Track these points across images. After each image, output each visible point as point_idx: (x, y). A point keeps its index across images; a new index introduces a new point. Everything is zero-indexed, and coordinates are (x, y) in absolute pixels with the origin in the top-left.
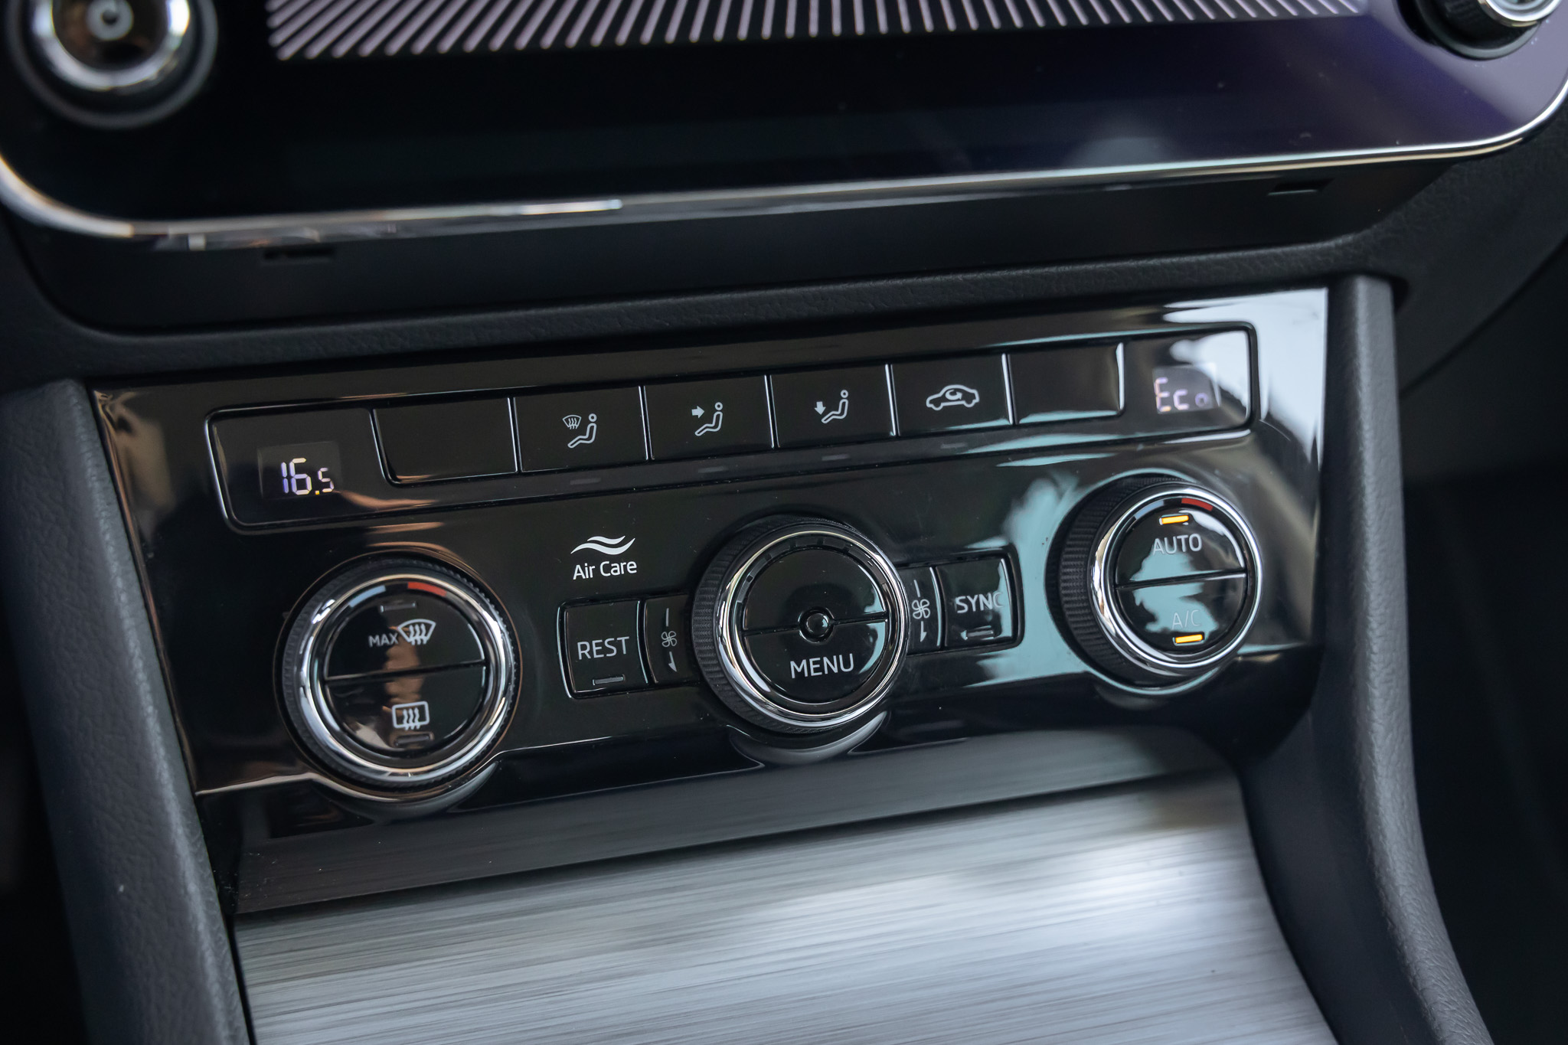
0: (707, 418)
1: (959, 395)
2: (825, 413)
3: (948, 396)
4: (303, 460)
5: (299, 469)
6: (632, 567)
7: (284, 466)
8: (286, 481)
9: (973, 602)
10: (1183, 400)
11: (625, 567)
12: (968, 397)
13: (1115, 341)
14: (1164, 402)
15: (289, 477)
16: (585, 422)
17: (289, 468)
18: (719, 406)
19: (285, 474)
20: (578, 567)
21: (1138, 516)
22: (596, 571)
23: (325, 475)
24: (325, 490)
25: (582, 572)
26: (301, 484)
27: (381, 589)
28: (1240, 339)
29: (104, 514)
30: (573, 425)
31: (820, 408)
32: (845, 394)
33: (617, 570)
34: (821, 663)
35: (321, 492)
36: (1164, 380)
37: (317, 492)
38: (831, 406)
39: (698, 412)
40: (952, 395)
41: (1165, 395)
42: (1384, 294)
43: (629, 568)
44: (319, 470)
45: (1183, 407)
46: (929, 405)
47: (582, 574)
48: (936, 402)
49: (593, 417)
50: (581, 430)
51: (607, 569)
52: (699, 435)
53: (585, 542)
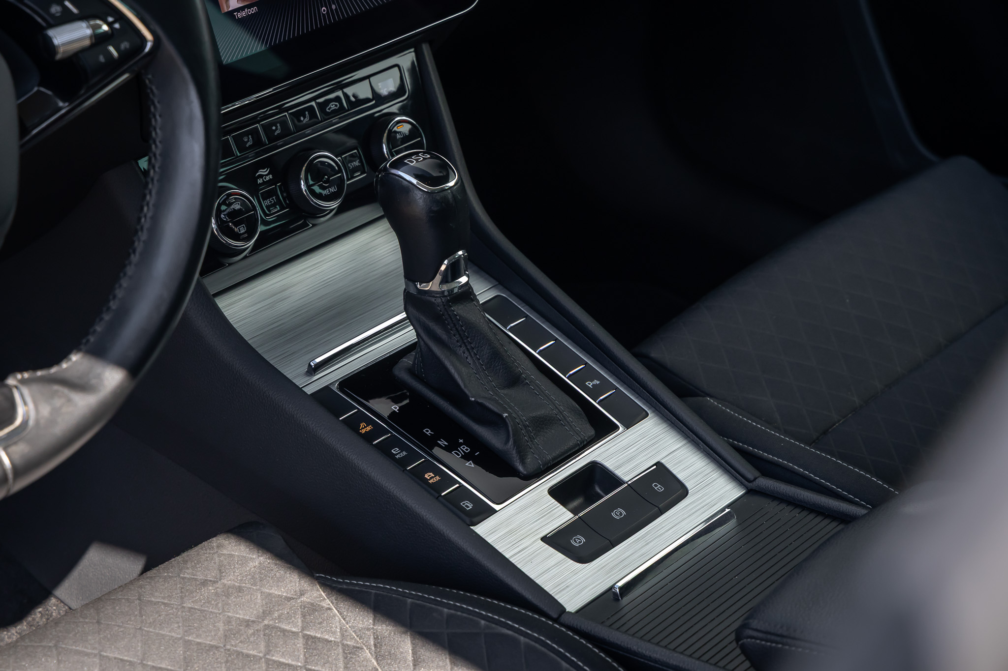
0: (277, 129)
1: (334, 106)
2: (304, 119)
3: (332, 107)
6: (271, 176)
9: (353, 164)
12: (336, 106)
13: (366, 78)
16: (248, 138)
18: (278, 125)
20: (258, 180)
22: (263, 180)
25: (260, 181)
27: (225, 197)
28: (396, 69)
30: (246, 140)
31: (302, 119)
32: (307, 113)
33: (268, 178)
34: (329, 190)
38: (305, 117)
39: (274, 128)
42: (428, 45)
46: (327, 110)
48: (329, 109)
49: (250, 136)
50: (248, 141)
51: (265, 178)
52: (276, 134)
53: (258, 172)
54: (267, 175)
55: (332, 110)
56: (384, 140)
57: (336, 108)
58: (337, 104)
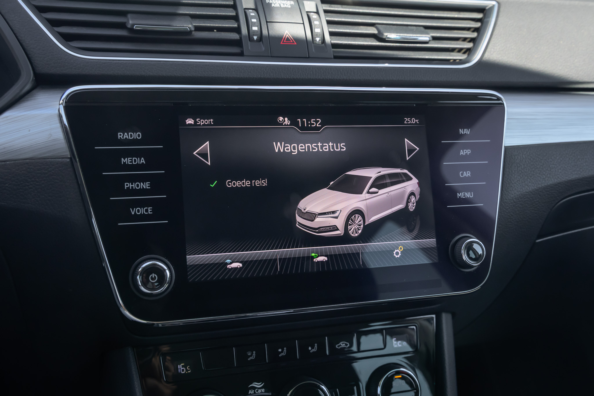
0: (282, 352)
1: (344, 344)
2: (311, 350)
3: (342, 345)
4: (183, 364)
5: (183, 366)
7: (179, 366)
8: (179, 370)
10: (400, 344)
11: (262, 390)
12: (346, 345)
13: (382, 329)
14: (395, 344)
15: (180, 369)
16: (252, 353)
17: (180, 367)
18: (285, 349)
19: (179, 368)
20: (250, 391)
21: (389, 376)
22: (254, 392)
23: (189, 368)
24: (189, 372)
26: (183, 370)
29: (136, 380)
30: (249, 354)
31: (310, 348)
32: (316, 345)
33: (260, 391)
35: (188, 372)
36: (395, 339)
37: (187, 372)
38: (313, 348)
39: (280, 350)
40: (342, 344)
41: (395, 342)
42: (449, 316)
43: (262, 391)
44: (187, 367)
45: (400, 346)
46: (337, 347)
47: (251, 392)
48: (339, 346)
49: (254, 352)
50: (251, 356)
51: (257, 391)
52: (280, 356)
53: (252, 384)
54: (260, 388)
55: (341, 348)
56: (381, 383)
57: (345, 346)
58: (348, 343)
